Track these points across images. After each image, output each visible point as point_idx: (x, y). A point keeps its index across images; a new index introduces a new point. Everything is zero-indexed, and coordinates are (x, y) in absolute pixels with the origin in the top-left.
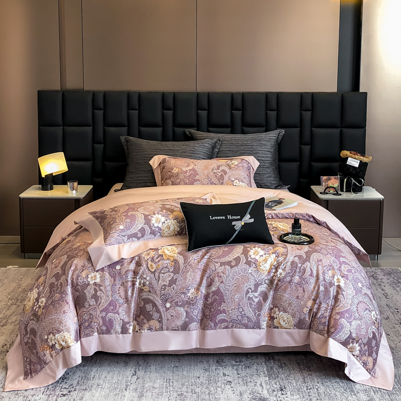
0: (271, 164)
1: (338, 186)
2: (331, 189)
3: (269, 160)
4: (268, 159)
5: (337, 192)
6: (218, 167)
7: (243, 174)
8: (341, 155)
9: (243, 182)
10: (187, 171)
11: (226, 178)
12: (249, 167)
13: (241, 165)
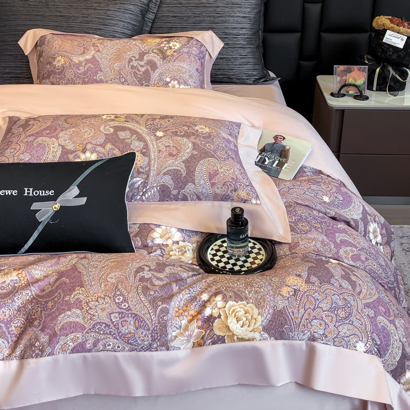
0: (249, 41)
1: (364, 84)
2: (351, 88)
3: (244, 34)
4: (243, 31)
5: (361, 92)
6: (142, 55)
7: (188, 67)
8: (374, 24)
9: (186, 84)
10: (80, 62)
11: (155, 76)
12: (202, 52)
13: (185, 50)
